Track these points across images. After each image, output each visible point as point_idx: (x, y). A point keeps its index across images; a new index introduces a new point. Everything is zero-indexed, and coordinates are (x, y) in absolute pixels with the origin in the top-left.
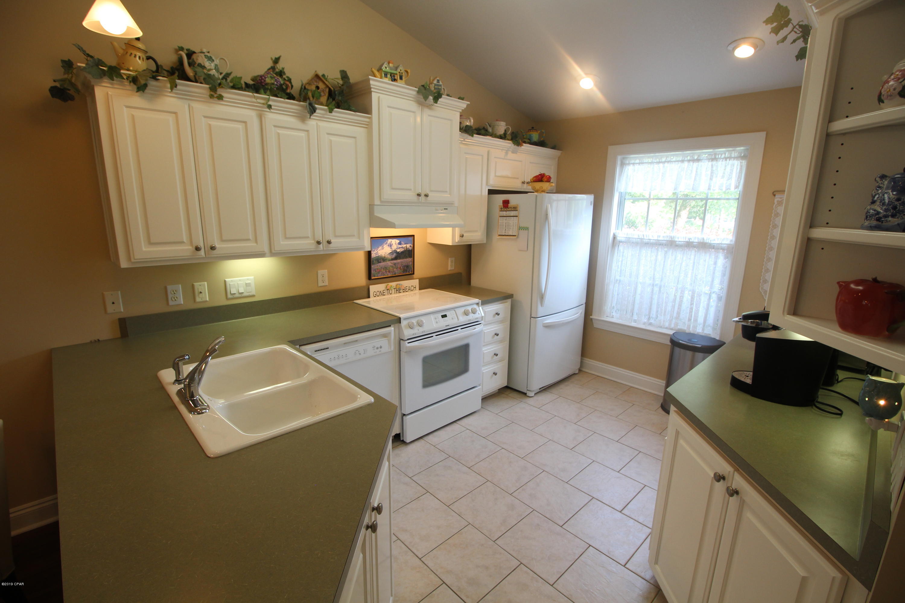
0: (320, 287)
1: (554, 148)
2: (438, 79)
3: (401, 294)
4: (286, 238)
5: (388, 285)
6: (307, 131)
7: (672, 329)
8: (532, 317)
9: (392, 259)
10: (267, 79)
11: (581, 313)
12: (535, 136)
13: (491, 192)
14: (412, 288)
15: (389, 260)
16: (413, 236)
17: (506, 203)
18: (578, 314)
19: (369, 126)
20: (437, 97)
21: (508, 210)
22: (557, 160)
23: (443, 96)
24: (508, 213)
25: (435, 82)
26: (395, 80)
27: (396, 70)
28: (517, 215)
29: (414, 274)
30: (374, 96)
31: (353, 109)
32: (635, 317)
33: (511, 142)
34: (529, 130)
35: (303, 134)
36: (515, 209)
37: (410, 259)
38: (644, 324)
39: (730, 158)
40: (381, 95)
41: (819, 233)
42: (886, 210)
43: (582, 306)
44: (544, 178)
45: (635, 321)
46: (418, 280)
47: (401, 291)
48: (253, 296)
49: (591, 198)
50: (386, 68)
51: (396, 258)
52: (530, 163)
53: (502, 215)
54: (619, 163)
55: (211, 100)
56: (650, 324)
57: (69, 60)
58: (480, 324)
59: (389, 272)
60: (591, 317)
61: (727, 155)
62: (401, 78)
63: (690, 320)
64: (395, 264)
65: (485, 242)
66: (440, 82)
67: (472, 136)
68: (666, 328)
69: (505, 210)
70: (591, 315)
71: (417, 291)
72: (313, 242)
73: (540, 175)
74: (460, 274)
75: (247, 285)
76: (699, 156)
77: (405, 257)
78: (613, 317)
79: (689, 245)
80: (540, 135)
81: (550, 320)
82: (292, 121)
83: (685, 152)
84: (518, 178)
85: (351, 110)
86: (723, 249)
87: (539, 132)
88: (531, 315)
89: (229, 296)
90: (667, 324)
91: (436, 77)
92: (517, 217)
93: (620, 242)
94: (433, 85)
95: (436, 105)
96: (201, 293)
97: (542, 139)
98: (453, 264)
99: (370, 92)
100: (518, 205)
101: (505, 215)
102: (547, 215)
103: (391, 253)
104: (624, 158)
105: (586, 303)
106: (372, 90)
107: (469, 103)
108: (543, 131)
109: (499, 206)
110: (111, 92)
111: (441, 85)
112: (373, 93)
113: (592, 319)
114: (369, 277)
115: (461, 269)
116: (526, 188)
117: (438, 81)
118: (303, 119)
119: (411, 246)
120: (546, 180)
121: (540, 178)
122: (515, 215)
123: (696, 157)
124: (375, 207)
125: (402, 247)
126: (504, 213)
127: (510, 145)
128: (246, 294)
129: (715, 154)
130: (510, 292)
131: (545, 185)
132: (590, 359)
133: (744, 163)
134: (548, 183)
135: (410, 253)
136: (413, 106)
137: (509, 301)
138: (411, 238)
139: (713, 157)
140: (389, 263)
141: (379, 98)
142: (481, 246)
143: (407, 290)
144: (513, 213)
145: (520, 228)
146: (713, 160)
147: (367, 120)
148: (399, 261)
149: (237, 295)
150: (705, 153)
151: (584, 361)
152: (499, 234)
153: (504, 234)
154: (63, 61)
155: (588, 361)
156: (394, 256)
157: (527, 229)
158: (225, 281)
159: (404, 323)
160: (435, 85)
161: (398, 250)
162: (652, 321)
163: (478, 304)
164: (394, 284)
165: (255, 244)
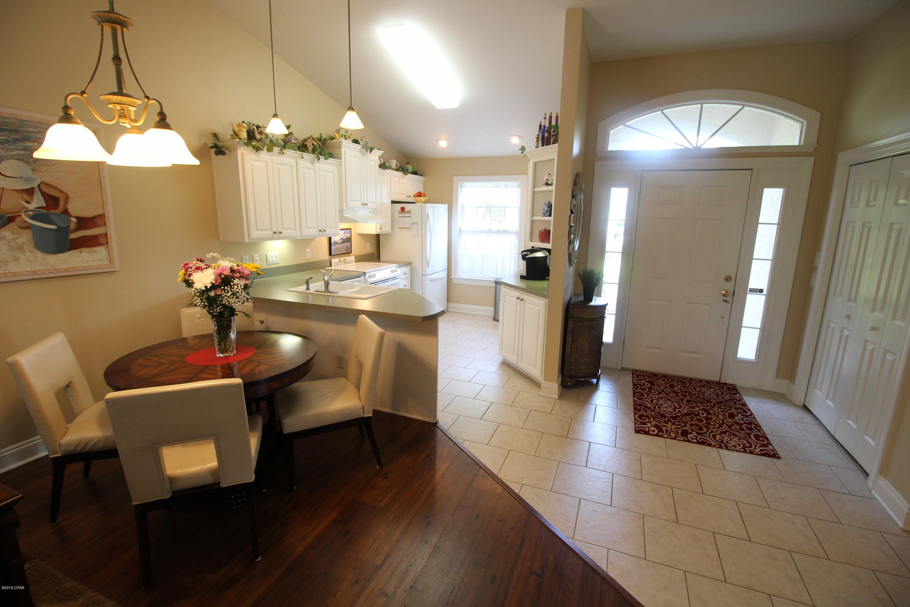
0: (308, 259)
1: (421, 176)
2: (366, 137)
3: (346, 265)
4: (307, 228)
5: (340, 259)
6: (315, 169)
7: (494, 278)
8: (423, 275)
9: (341, 243)
10: (292, 140)
11: (446, 274)
12: (410, 168)
13: (393, 202)
14: (352, 262)
15: (340, 244)
16: (351, 229)
17: (403, 209)
18: (444, 274)
19: (340, 166)
20: (371, 150)
21: (404, 213)
22: (423, 182)
23: (374, 149)
24: (404, 215)
25: (365, 139)
26: (346, 139)
27: (347, 133)
28: (410, 216)
29: (351, 253)
30: (343, 150)
31: (334, 157)
32: (475, 275)
33: (401, 173)
34: (406, 164)
35: (313, 171)
36: (409, 212)
37: (349, 244)
38: (480, 277)
39: (513, 187)
40: (346, 149)
41: (534, 218)
42: (545, 212)
43: (445, 270)
44: (422, 194)
45: (475, 277)
46: (354, 256)
47: (346, 263)
48: (278, 264)
49: (446, 206)
50: (342, 132)
51: (342, 243)
52: (410, 185)
53: (400, 216)
54: (459, 186)
55: (279, 155)
56: (483, 277)
57: (215, 133)
58: (399, 278)
59: (340, 251)
60: (451, 277)
61: (512, 185)
62: (349, 138)
63: (502, 272)
64: (342, 246)
65: (391, 232)
66: (367, 139)
67: (385, 170)
68: (492, 278)
69: (403, 213)
70: (451, 276)
71: (354, 263)
72: (318, 230)
73: (419, 192)
74: (373, 254)
75: (276, 257)
76: (499, 185)
77: (347, 242)
78: (463, 276)
79: (499, 232)
80: (413, 167)
81: (432, 277)
82: (309, 165)
83: (492, 183)
84: (405, 194)
85: (333, 158)
86: (514, 233)
87: (412, 165)
88: (422, 274)
89: (268, 263)
90: (491, 277)
91: (365, 137)
92: (410, 217)
93: (463, 232)
94: (364, 141)
95: (370, 154)
96: (256, 260)
97: (414, 170)
98: (370, 247)
99: (341, 148)
100: (411, 210)
101: (402, 216)
102: (428, 216)
103: (340, 239)
104: (462, 184)
105: (447, 269)
106: (342, 147)
107: (383, 152)
108: (414, 165)
109: (398, 210)
110: (245, 152)
111: (368, 141)
112: (342, 148)
113: (451, 278)
114: (330, 254)
115: (374, 251)
116: (411, 200)
117: (366, 139)
118: (312, 163)
119: (349, 235)
120: (423, 195)
121: (419, 195)
122: (409, 216)
123: (498, 185)
124: (344, 211)
125: (345, 236)
126: (402, 215)
127: (401, 174)
128: (275, 262)
129: (507, 184)
130: (409, 261)
131: (423, 199)
132: (451, 303)
133: (520, 189)
134: (424, 197)
135: (349, 240)
136: (359, 155)
137: (410, 266)
138: (349, 230)
139: (506, 186)
140: (340, 246)
141: (345, 151)
142: (387, 235)
143: (349, 263)
144: (407, 215)
145: (413, 224)
146: (506, 187)
147: (339, 163)
148: (344, 244)
149: (272, 263)
150: (502, 184)
151: (449, 305)
152: (399, 227)
153: (403, 227)
154: (213, 134)
155: (450, 304)
156: (341, 241)
157: (417, 224)
158: (266, 254)
159: (367, 275)
160: (365, 141)
161: (344, 238)
162: (484, 275)
163: (396, 267)
164: (343, 258)
165: (295, 231)
